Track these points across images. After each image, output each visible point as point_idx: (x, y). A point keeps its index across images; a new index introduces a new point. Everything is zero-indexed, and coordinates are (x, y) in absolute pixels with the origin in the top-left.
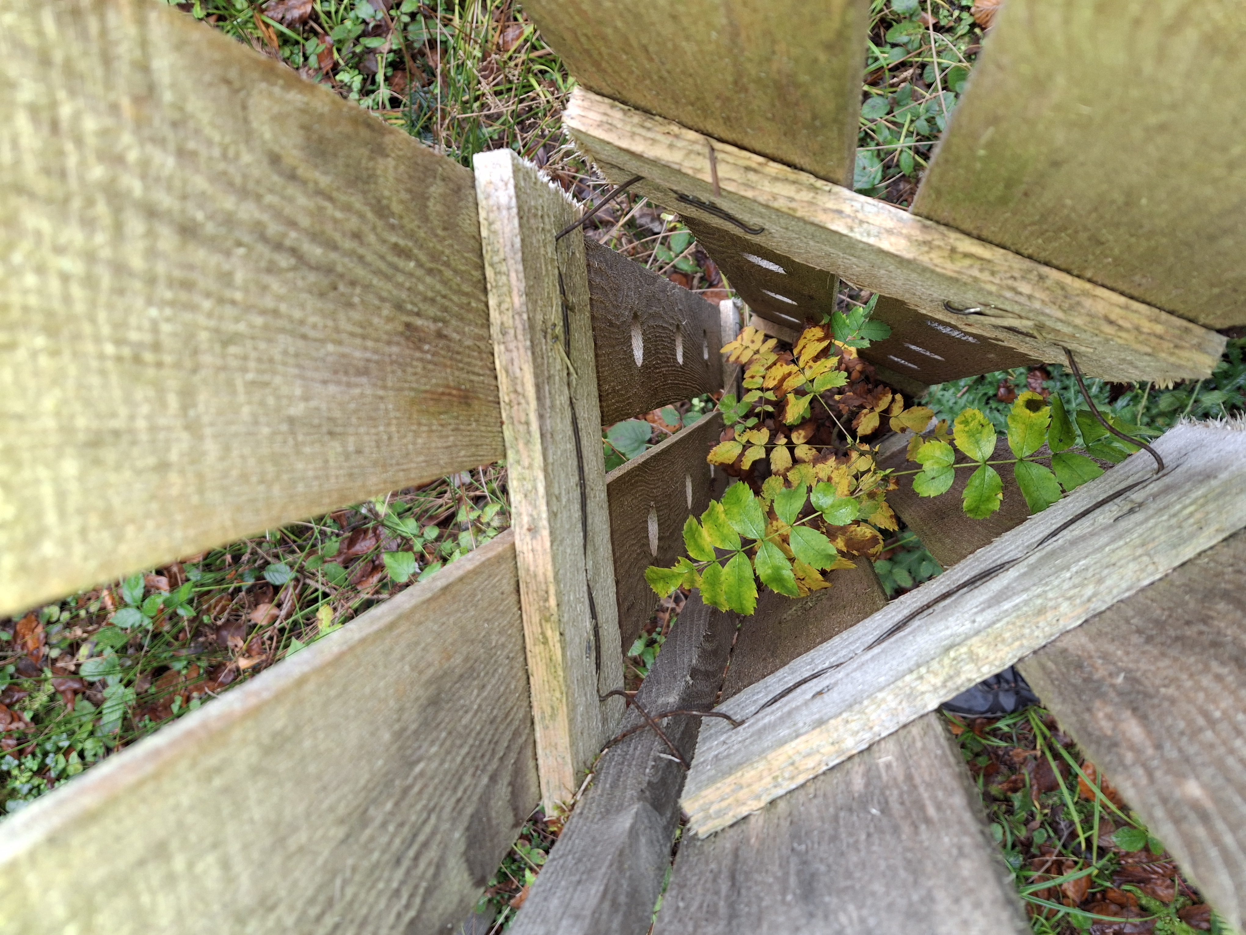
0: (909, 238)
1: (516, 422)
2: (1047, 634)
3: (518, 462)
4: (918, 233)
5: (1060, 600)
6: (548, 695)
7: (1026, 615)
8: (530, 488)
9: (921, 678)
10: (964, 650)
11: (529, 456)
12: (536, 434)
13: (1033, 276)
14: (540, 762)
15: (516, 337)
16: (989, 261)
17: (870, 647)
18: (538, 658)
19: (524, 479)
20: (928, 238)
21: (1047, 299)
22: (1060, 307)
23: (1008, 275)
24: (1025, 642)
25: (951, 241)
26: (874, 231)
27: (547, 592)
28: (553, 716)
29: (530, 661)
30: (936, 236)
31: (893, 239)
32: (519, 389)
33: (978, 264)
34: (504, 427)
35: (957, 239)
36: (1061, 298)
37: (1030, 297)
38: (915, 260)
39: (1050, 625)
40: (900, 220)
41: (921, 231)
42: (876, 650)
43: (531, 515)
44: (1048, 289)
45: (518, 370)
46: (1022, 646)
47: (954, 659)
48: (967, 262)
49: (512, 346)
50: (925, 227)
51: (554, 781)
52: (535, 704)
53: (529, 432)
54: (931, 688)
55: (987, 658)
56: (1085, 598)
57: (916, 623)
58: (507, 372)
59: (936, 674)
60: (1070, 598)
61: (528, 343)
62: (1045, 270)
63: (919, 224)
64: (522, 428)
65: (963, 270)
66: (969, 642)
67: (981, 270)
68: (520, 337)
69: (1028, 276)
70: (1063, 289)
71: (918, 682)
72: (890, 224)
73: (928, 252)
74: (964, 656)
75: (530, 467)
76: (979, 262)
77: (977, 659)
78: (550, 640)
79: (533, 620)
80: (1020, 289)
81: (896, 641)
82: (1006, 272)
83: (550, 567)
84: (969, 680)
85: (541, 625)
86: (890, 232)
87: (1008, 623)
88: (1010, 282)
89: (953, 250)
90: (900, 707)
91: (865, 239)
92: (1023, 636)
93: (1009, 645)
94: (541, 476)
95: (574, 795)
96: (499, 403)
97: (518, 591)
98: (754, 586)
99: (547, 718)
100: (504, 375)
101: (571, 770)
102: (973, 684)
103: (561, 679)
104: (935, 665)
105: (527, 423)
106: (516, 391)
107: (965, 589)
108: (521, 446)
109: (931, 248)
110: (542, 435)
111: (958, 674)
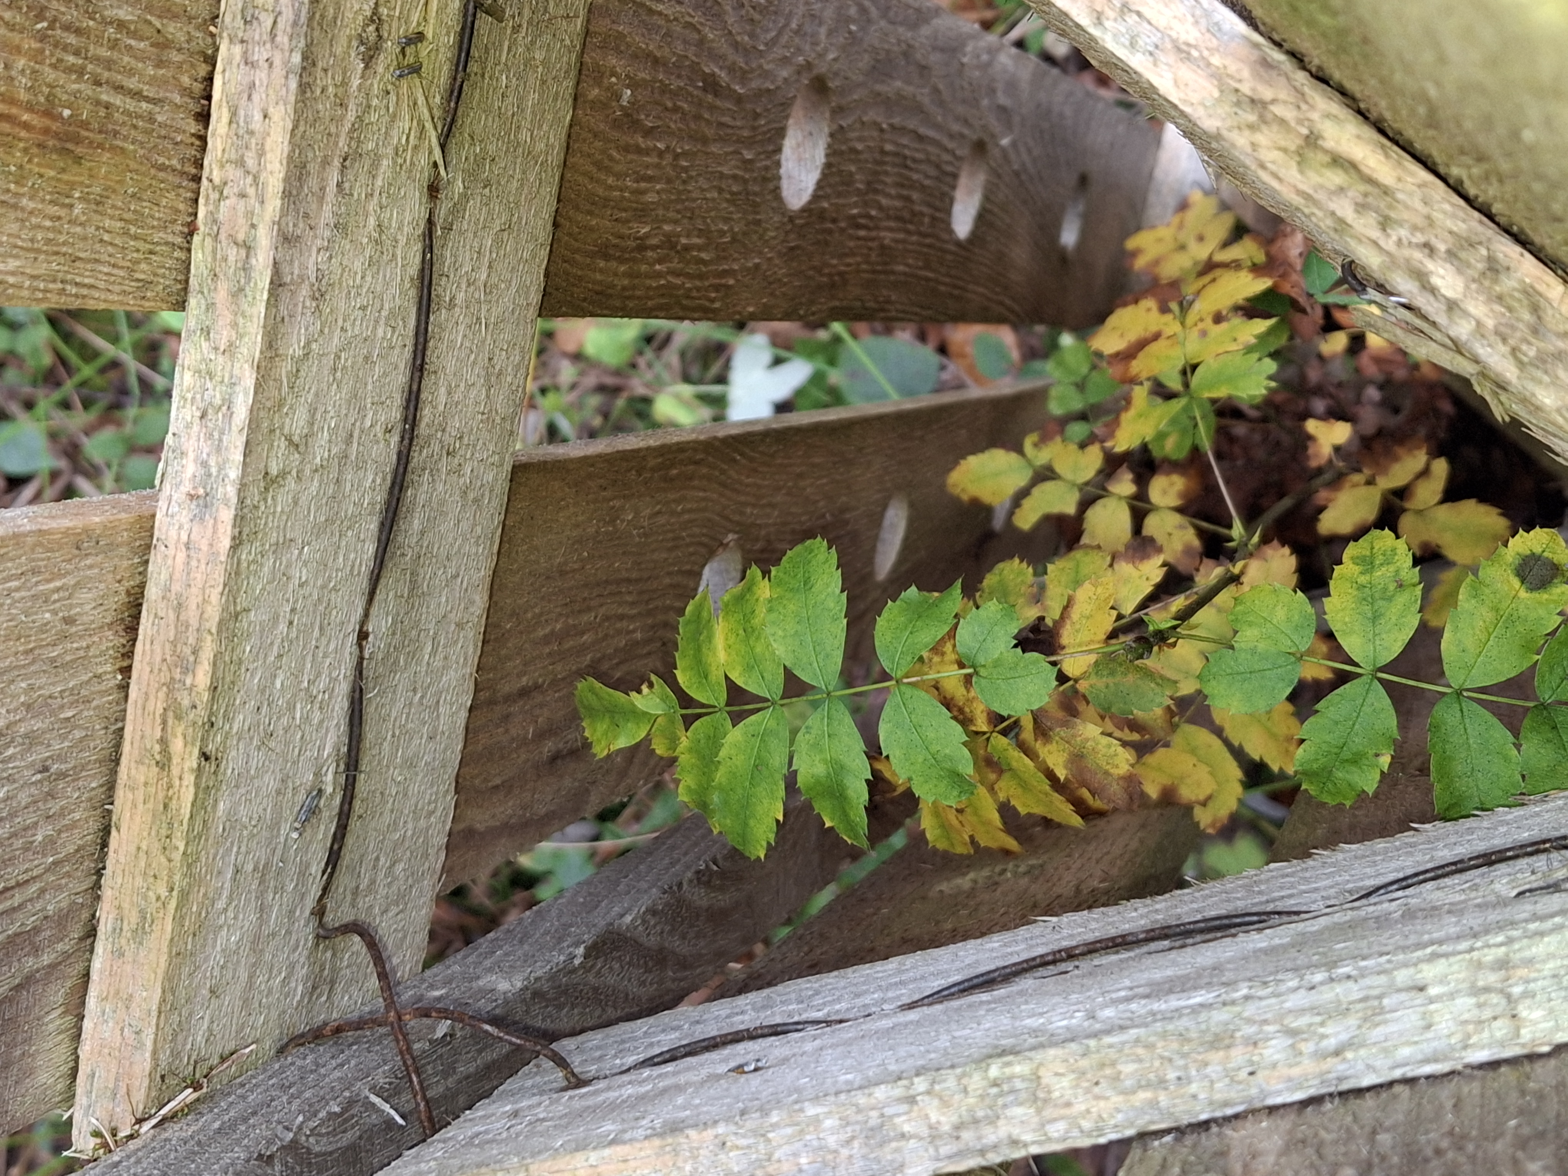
0: (1219, 77)
1: (223, 236)
2: (1217, 1096)
3: (206, 332)
4: (1246, 73)
5: (1270, 1028)
6: (139, 881)
7: (1183, 1038)
8: (218, 401)
9: (911, 1100)
10: (1020, 1068)
11: (235, 325)
12: (263, 280)
13: (1477, 259)
14: (87, 1024)
15: (273, 35)
16: (1386, 191)
17: (911, 1006)
18: (140, 795)
19: (211, 375)
20: (1267, 93)
21: (1490, 323)
22: (1514, 351)
23: (1419, 238)
24: (1163, 1099)
25: (1315, 116)
26: (1147, 39)
27: (195, 652)
28: (140, 932)
29: (120, 794)
30: (1283, 95)
31: (1186, 72)
32: (251, 162)
33: (1358, 189)
34: (196, 239)
35: (1328, 116)
36: (1523, 330)
37: (1452, 306)
38: (1218, 137)
39: (1230, 1076)
40: (1214, 29)
41: (1256, 75)
42: (913, 1015)
43: (205, 464)
44: (1500, 298)
45: (258, 116)
46: (1153, 1104)
47: (995, 1084)
48: (1336, 178)
49: (260, 54)
50: (1266, 64)
51: (105, 1076)
52: (107, 893)
53: (246, 268)
54: (925, 1132)
55: (1068, 1104)
56: (1331, 1043)
57: (1027, 983)
58: (234, 114)
59: (945, 1103)
60: (1293, 1033)
61: (297, 58)
62: (1509, 250)
63: (1255, 55)
64: (233, 254)
65: (1320, 196)
66: (1038, 1056)
67: (1361, 208)
68: (282, 39)
69: (1463, 255)
70: (1535, 309)
71: (905, 1107)
72: (1188, 33)
73: (1252, 127)
74: (1019, 1084)
75: (230, 350)
76: (1364, 187)
77: (1046, 1101)
78: (175, 760)
79: (150, 707)
80: (1435, 281)
81: (959, 1009)
82: (1415, 228)
83: (215, 596)
84: (1014, 1143)
85: (164, 723)
86: (1183, 51)
87: (1137, 1041)
88: (1418, 255)
89: (1312, 140)
90: (845, 1152)
91: (1122, 53)
92: (1162, 1083)
93: (1124, 1092)
94: (249, 380)
95: (140, 1121)
96: (197, 179)
97: (132, 629)
98: (781, 792)
99: (127, 933)
100: (225, 119)
101: (148, 1066)
102: (1018, 1154)
103: (177, 856)
104: (950, 1081)
105: (248, 247)
106: (241, 163)
107: (1166, 943)
108: (222, 295)
109: (1263, 119)
110: (277, 284)
111: (993, 1120)
